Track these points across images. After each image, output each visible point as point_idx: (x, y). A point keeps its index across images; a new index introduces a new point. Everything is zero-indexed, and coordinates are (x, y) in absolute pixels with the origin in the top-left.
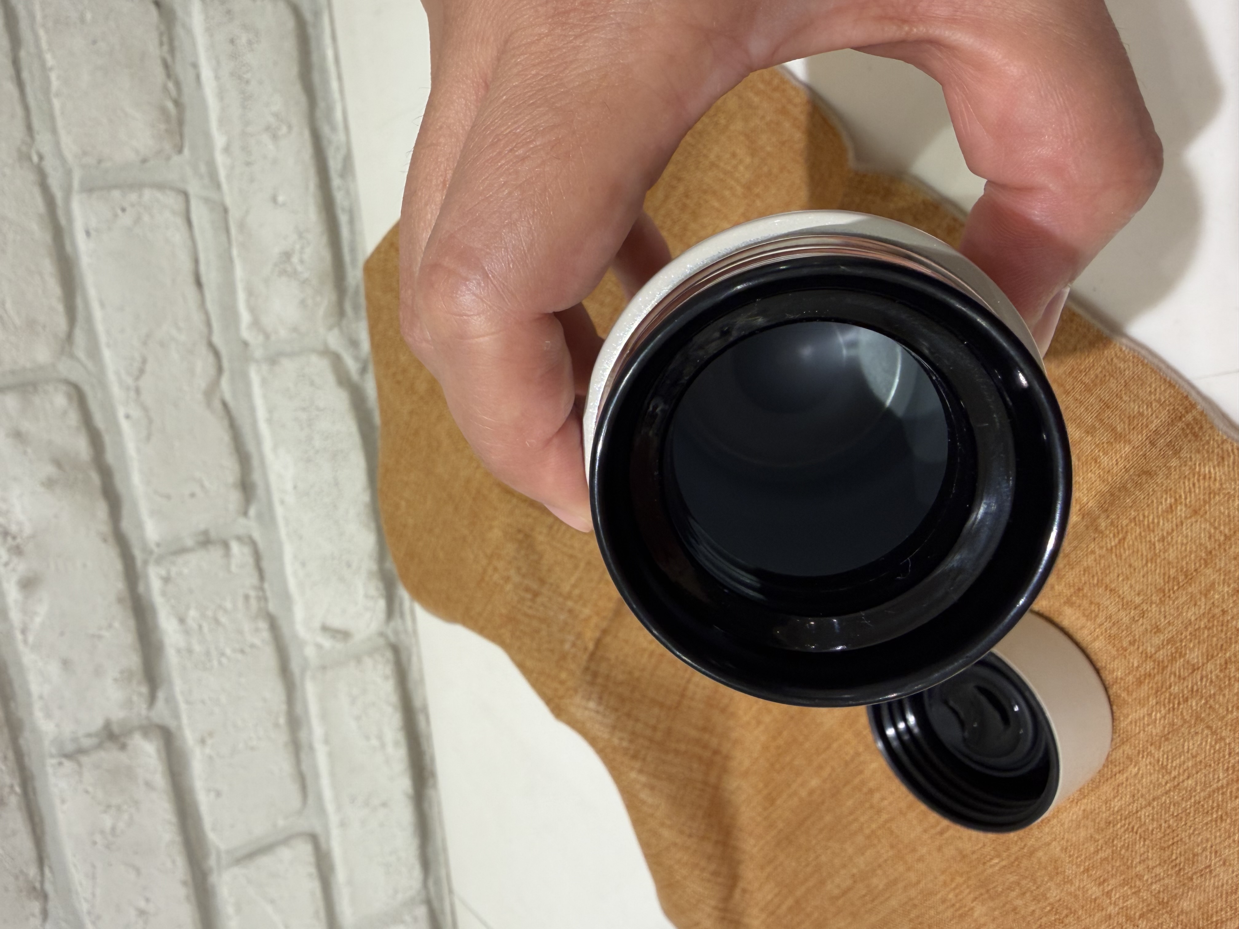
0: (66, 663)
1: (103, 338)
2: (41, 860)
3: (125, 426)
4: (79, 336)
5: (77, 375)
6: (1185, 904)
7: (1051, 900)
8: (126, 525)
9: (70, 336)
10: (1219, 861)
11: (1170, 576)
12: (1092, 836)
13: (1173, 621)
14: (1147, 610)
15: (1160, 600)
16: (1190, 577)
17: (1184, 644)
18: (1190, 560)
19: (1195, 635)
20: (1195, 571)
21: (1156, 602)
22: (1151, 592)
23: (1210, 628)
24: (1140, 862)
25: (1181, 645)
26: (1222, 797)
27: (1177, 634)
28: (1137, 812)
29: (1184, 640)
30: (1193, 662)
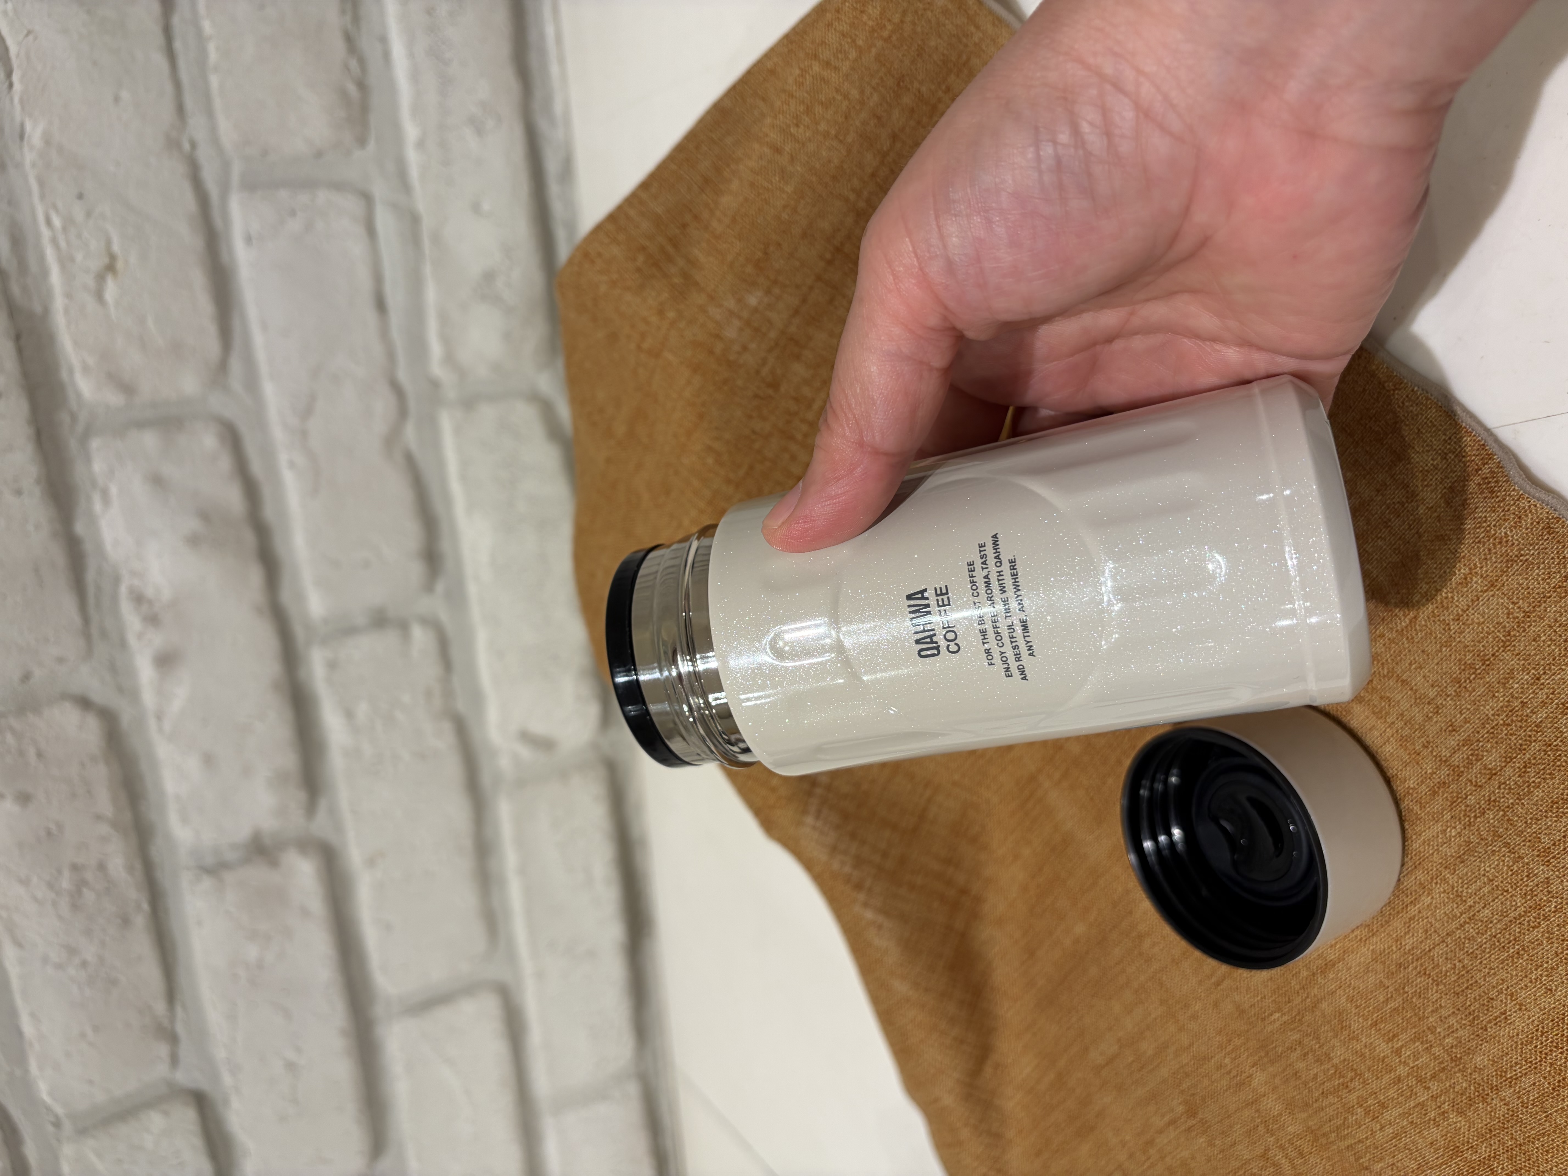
0: (209, 760)
1: (264, 369)
2: (171, 993)
3: (288, 476)
4: (235, 366)
5: (233, 413)
6: (1479, 1060)
7: (1336, 1061)
8: (286, 596)
9: (224, 365)
10: (1515, 1005)
11: (1466, 663)
12: (1381, 982)
13: (1469, 718)
14: (1441, 704)
15: (1455, 691)
16: (1488, 663)
17: (1481, 744)
18: (1487, 642)
19: (1493, 733)
20: (1493, 655)
21: (1451, 694)
22: (1446, 682)
23: (1508, 725)
24: (1433, 1011)
25: (1478, 745)
26: (1519, 928)
27: (1473, 732)
28: (1430, 950)
29: (1481, 739)
30: (1490, 766)
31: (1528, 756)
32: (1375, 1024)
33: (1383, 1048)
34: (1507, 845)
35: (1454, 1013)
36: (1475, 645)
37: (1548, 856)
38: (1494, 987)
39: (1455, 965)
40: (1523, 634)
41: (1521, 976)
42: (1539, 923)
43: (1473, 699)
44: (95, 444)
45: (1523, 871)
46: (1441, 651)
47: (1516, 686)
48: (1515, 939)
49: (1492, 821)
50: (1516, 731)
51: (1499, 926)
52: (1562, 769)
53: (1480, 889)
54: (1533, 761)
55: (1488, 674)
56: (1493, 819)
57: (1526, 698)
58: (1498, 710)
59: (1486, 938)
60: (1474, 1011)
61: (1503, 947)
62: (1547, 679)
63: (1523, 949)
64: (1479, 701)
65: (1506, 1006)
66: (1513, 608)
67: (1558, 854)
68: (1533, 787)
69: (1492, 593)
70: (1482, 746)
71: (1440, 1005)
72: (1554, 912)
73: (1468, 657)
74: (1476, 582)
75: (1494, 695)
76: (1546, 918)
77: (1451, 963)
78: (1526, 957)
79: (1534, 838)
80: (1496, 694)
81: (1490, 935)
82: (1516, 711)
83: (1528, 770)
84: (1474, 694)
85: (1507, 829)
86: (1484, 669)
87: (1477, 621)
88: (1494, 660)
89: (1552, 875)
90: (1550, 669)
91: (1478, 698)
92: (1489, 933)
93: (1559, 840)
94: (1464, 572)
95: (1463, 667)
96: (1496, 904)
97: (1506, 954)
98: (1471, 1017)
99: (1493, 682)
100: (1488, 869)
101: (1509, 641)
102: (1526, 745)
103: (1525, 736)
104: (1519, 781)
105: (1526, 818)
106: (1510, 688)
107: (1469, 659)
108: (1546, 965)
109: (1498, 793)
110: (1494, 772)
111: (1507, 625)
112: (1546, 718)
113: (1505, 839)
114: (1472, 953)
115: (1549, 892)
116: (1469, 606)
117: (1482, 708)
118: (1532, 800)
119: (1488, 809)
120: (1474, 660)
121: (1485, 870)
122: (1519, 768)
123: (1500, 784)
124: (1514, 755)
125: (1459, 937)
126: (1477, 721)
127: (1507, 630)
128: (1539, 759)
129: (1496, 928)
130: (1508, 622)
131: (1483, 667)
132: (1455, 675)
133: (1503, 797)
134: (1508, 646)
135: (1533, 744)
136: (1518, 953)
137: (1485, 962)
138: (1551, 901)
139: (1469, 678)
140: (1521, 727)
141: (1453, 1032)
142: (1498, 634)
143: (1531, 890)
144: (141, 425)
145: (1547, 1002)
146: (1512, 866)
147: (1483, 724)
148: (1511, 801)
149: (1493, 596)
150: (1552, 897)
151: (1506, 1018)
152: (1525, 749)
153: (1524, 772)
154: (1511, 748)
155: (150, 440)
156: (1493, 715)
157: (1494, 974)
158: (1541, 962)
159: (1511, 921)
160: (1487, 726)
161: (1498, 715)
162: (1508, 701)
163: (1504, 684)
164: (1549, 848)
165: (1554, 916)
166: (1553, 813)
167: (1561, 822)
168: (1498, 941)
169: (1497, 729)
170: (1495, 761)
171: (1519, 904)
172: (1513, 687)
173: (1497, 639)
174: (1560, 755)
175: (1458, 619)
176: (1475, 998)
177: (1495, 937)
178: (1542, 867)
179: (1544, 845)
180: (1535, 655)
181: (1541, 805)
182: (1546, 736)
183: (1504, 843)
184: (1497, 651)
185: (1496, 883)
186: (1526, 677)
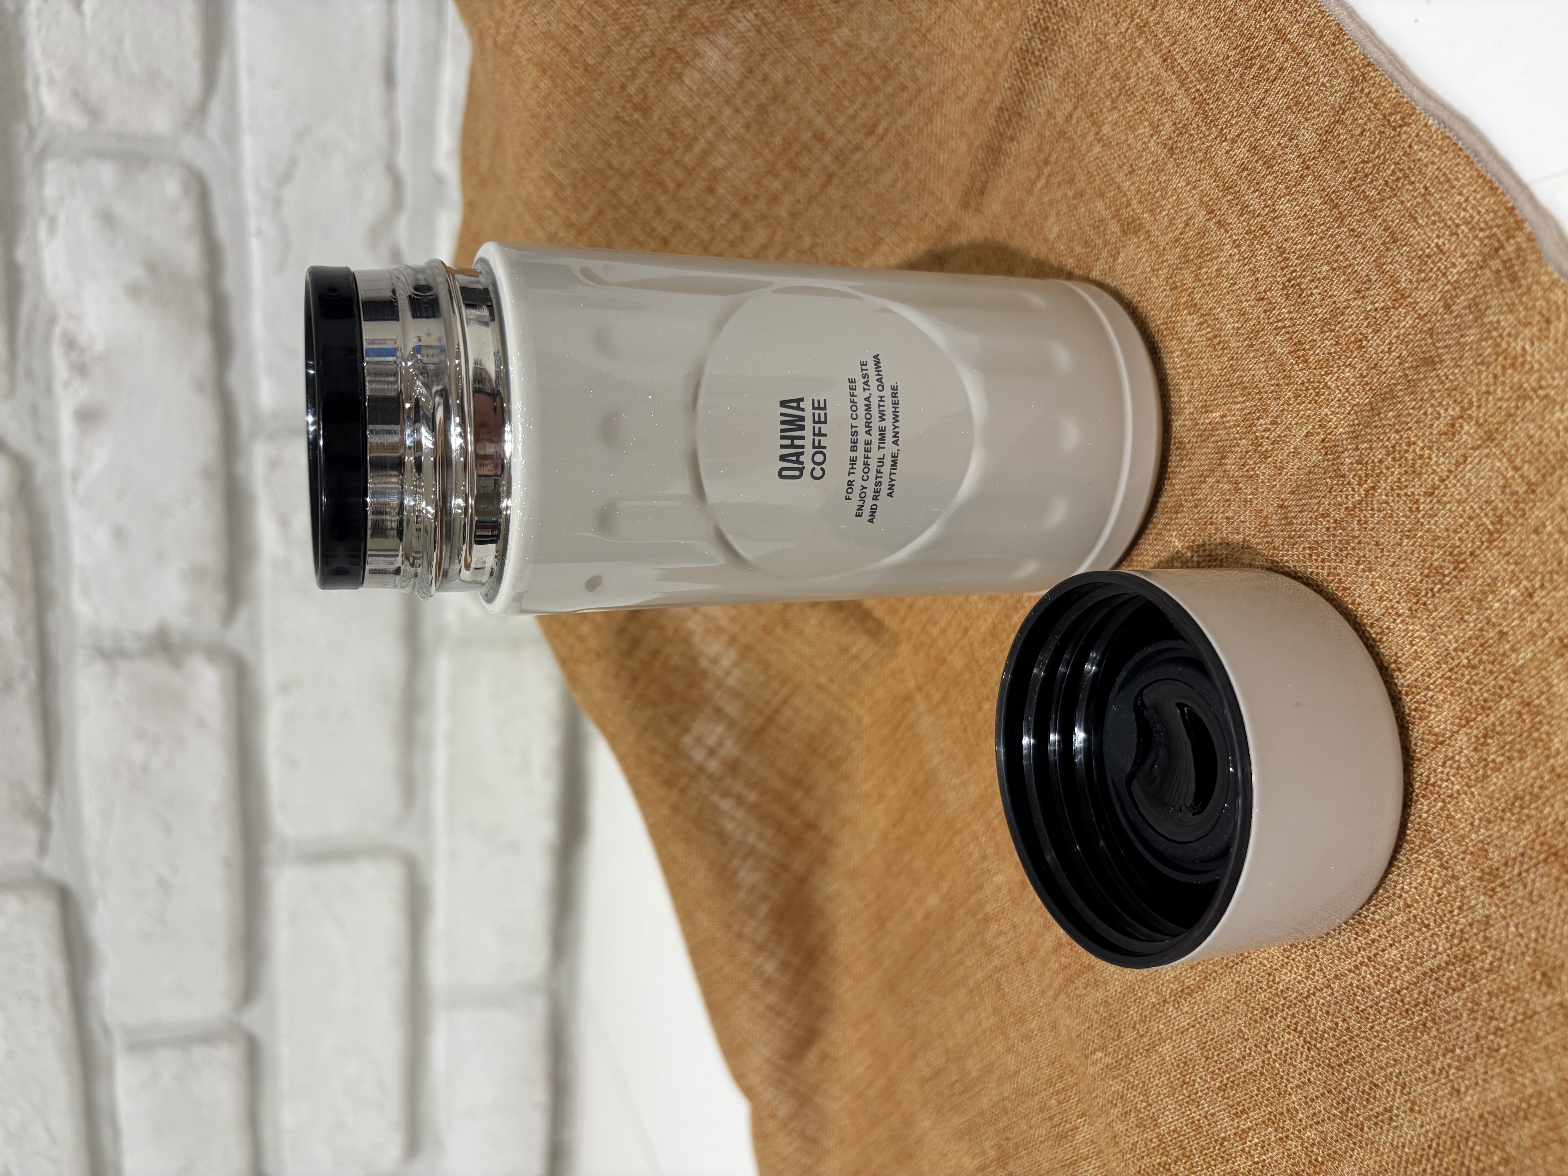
0: (119, 535)
1: (245, 119)
2: (49, 776)
3: (255, 246)
4: (216, 110)
5: (203, 161)
9: (202, 108)
10: (1406, 1101)
11: (1431, 565)
12: (1240, 1031)
13: (1422, 652)
14: (1388, 628)
15: (1410, 609)
16: (1462, 566)
17: (1430, 694)
18: (1467, 532)
19: (1449, 678)
20: (1472, 554)
21: (1404, 613)
22: (1400, 594)
23: (1474, 667)
24: (1298, 1086)
25: (1425, 696)
26: (1434, 986)
27: (1422, 675)
28: (1307, 997)
29: (1432, 687)
30: (1437, 730)
31: (1492, 718)
32: (1223, 1088)
33: (1226, 1125)
34: (1439, 854)
35: (1323, 1095)
36: (1449, 536)
37: (1494, 882)
38: (1382, 1068)
39: (1337, 1024)
40: (1520, 521)
41: (1422, 1059)
42: (1463, 985)
43: (1432, 622)
44: (50, 165)
45: (1455, 899)
46: (1400, 545)
47: (1497, 605)
48: (1425, 1002)
49: (1425, 815)
50: (1483, 677)
51: (1407, 977)
52: (1540, 744)
53: (1392, 917)
54: (1499, 729)
55: (1460, 584)
56: (1427, 812)
57: (1507, 626)
58: (1463, 643)
59: (1387, 993)
60: (1349, 1098)
61: (1407, 1011)
62: (1543, 597)
63: (1433, 1020)
64: (1439, 627)
65: (1394, 1100)
66: (1513, 477)
67: (1510, 880)
68: (1492, 769)
69: (1487, 451)
70: (1431, 697)
71: (1309, 1079)
72: (1488, 971)
73: (1436, 556)
74: (1467, 433)
75: (1462, 619)
76: (1474, 979)
77: (1332, 1021)
78: (1434, 1033)
79: (1479, 849)
80: (1466, 617)
81: (1393, 990)
82: (1490, 646)
83: (1489, 741)
84: (1435, 614)
85: (1443, 830)
86: (1456, 577)
87: (1458, 497)
88: (1472, 561)
89: (1495, 913)
90: (1551, 580)
91: (1440, 622)
92: (1392, 986)
93: (1515, 859)
94: (1452, 413)
95: (1426, 571)
96: (1409, 945)
97: (1408, 1022)
98: (1345, 1106)
99: (1464, 598)
100: (1406, 887)
101: (1498, 531)
102: (1493, 701)
103: (1494, 687)
104: (1473, 757)
105: (1473, 817)
106: (1487, 609)
107: (1436, 560)
109: (1442, 772)
110: (1441, 739)
111: (1500, 505)
112: (1531, 660)
113: (1438, 845)
114: (1363, 1011)
115: (1486, 938)
116: (1450, 471)
117: (1442, 637)
118: (1486, 789)
119: (1423, 796)
120: (1444, 561)
121: (1403, 888)
122: (1476, 736)
123: (1447, 758)
124: (1473, 716)
125: (1351, 984)
126: (1432, 658)
127: (1498, 513)
128: (1509, 725)
129: (1403, 980)
130: (1502, 501)
131: (1455, 573)
132: (1414, 584)
133: (1446, 781)
134: (1494, 540)
135: (1504, 700)
136: (1424, 1025)
137: (1377, 1028)
138: (1486, 953)
139: (1432, 590)
140: (1491, 672)
141: (1318, 1123)
142: (1485, 519)
143: (1461, 931)
144: (102, 155)
146: (1441, 888)
147: (1438, 663)
148: (1457, 787)
149: (1487, 456)
150: (1490, 947)
151: (1391, 1118)
152: (1490, 708)
153: (1482, 745)
154: (1471, 704)
155: (107, 173)
156: (1455, 650)
157: (1386, 1049)
158: (1454, 1046)
159: (1424, 974)
160: (1444, 666)
161: (1463, 651)
162: (1481, 630)
163: (1480, 601)
164: (1498, 869)
165: (1487, 977)
166: (1513, 814)
167: (1522, 830)
168: (1402, 1001)
169: (1456, 673)
170: (1445, 722)
171: (1441, 949)
172: (1491, 607)
173: (1481, 528)
174: (1540, 722)
175: (1433, 493)
176: (1354, 1080)
177: (1399, 992)
178: (1482, 898)
179: (1490, 863)
180: (1534, 556)
181: (1498, 799)
182: (1525, 689)
183: (1437, 851)
184: (1479, 548)
185: (1415, 912)
186: (1513, 591)
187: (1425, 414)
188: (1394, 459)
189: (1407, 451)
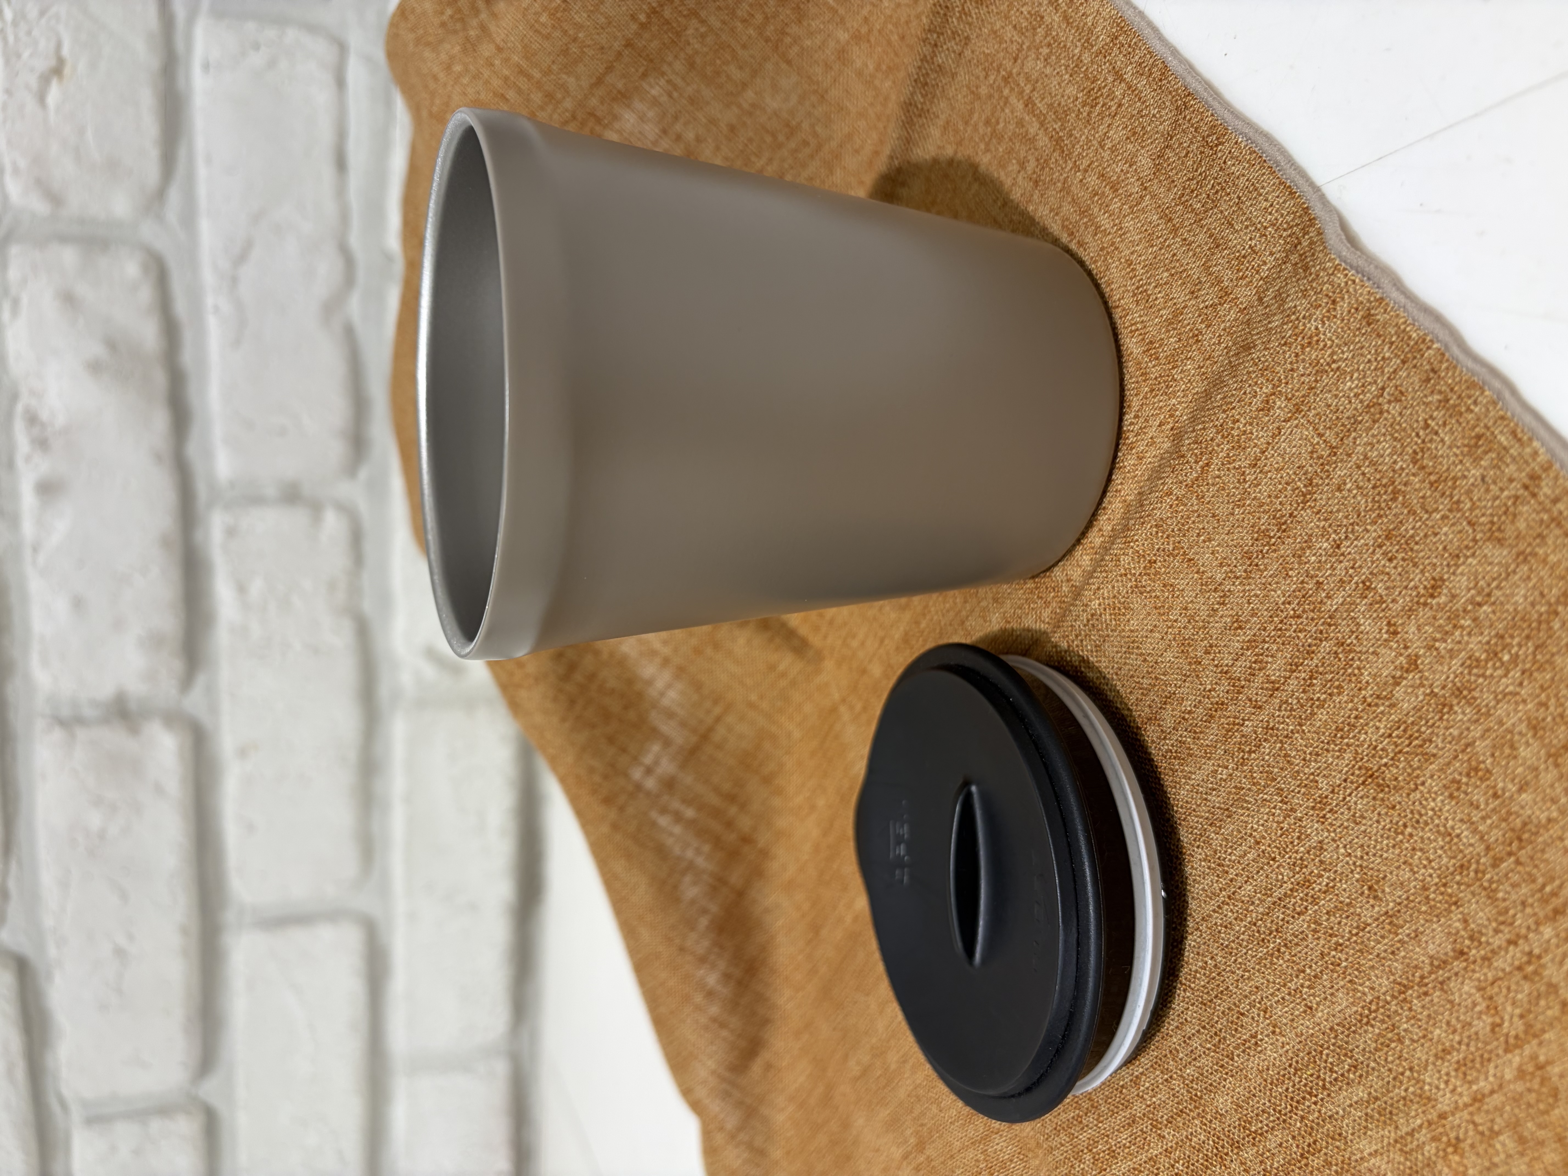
0: (79, 604)
1: (203, 203)
3: (212, 324)
4: (174, 195)
5: (162, 244)
9: (161, 194)
10: (1268, 1025)
11: (1260, 529)
13: (1258, 609)
14: (1229, 591)
15: (1245, 571)
16: (1284, 527)
17: (1266, 646)
18: (1286, 497)
19: (1280, 629)
20: (1291, 515)
21: (1241, 576)
22: (1236, 559)
23: (1299, 617)
24: (1177, 1027)
25: (1262, 649)
26: (1283, 913)
27: (1259, 629)
29: (1267, 639)
30: (1273, 678)
31: (1315, 661)
35: (1198, 1031)
36: (1271, 502)
37: (1324, 809)
38: (1246, 997)
39: (1206, 963)
40: (1327, 481)
41: (1279, 984)
42: (1306, 908)
43: (1264, 581)
44: (14, 250)
45: (1294, 831)
46: (1233, 514)
47: (1313, 558)
48: (1277, 930)
49: (1267, 757)
50: (1307, 625)
51: (1261, 909)
52: (1354, 679)
53: (1245, 855)
54: (1321, 669)
55: (1284, 543)
56: (1268, 754)
57: (1322, 577)
58: (1289, 596)
59: (1245, 926)
60: (1220, 1030)
61: (1263, 940)
62: (1348, 547)
63: (1285, 945)
64: (1270, 584)
65: (1258, 1026)
66: (1318, 443)
67: (1337, 805)
68: (1317, 707)
69: (1296, 422)
70: (1267, 649)
71: (1186, 1019)
72: (1325, 892)
73: (1263, 521)
74: (1279, 408)
75: (1287, 574)
76: (1315, 901)
77: (1202, 960)
78: (1287, 957)
79: (1311, 781)
80: (1290, 573)
81: (1250, 923)
82: (1310, 597)
83: (1315, 681)
84: (1265, 573)
85: (1282, 769)
86: (1279, 538)
87: (1276, 466)
88: (1292, 522)
89: (1327, 837)
90: (1353, 531)
91: (1270, 579)
92: (1249, 919)
93: (1339, 785)
94: (1266, 391)
95: (1256, 535)
96: (1261, 878)
97: (1265, 950)
98: (1217, 1039)
99: (1288, 556)
100: (1256, 826)
101: (1310, 493)
102: (1315, 645)
103: (1315, 633)
104: (1302, 698)
105: (1305, 753)
106: (1306, 563)
107: (1263, 525)
108: (1308, 971)
109: (1278, 716)
110: (1277, 685)
111: (1310, 469)
112: (1342, 604)
113: (1278, 783)
114: (1227, 946)
115: (1321, 862)
116: (1268, 443)
117: (1273, 593)
118: (1314, 726)
119: (1265, 740)
120: (1269, 524)
121: (1252, 827)
122: (1304, 679)
123: (1282, 702)
124: (1301, 661)
125: (1216, 924)
126: (1265, 613)
127: (1309, 476)
128: (1328, 665)
129: (1257, 912)
130: (1311, 466)
131: (1279, 534)
132: (1247, 548)
133: (1282, 723)
134: (1308, 501)
135: (1324, 643)
136: (1278, 950)
137: (1240, 960)
138: (1322, 876)
139: (1261, 551)
140: (1313, 619)
141: (1195, 1059)
142: (1299, 483)
143: (1301, 859)
144: (64, 239)
145: (1306, 1025)
146: (1283, 822)
147: (1271, 617)
148: (1291, 727)
149: (1296, 426)
150: (1324, 870)
151: (1256, 1043)
152: (1313, 652)
153: (1309, 686)
154: (1298, 650)
155: (69, 256)
156: (1283, 603)
157: (1248, 978)
158: (1304, 966)
159: (1274, 903)
160: (1276, 619)
161: (1289, 603)
162: (1302, 582)
163: (1300, 557)
164: (1326, 797)
165: (1325, 898)
166: (1336, 745)
167: (1343, 758)
168: (1258, 932)
169: (1286, 624)
170: (1279, 670)
171: (1286, 878)
172: (1309, 561)
173: (1297, 491)
174: (1352, 659)
175: (1256, 464)
176: (1223, 1012)
177: (1255, 924)
178: (1316, 825)
179: (1320, 792)
180: (1338, 511)
181: (1324, 733)
182: (1339, 632)
183: (1278, 789)
184: (1296, 509)
185: (1263, 847)
186: (1325, 545)
187: (1245, 393)
188: (1223, 436)
189: (1233, 429)
